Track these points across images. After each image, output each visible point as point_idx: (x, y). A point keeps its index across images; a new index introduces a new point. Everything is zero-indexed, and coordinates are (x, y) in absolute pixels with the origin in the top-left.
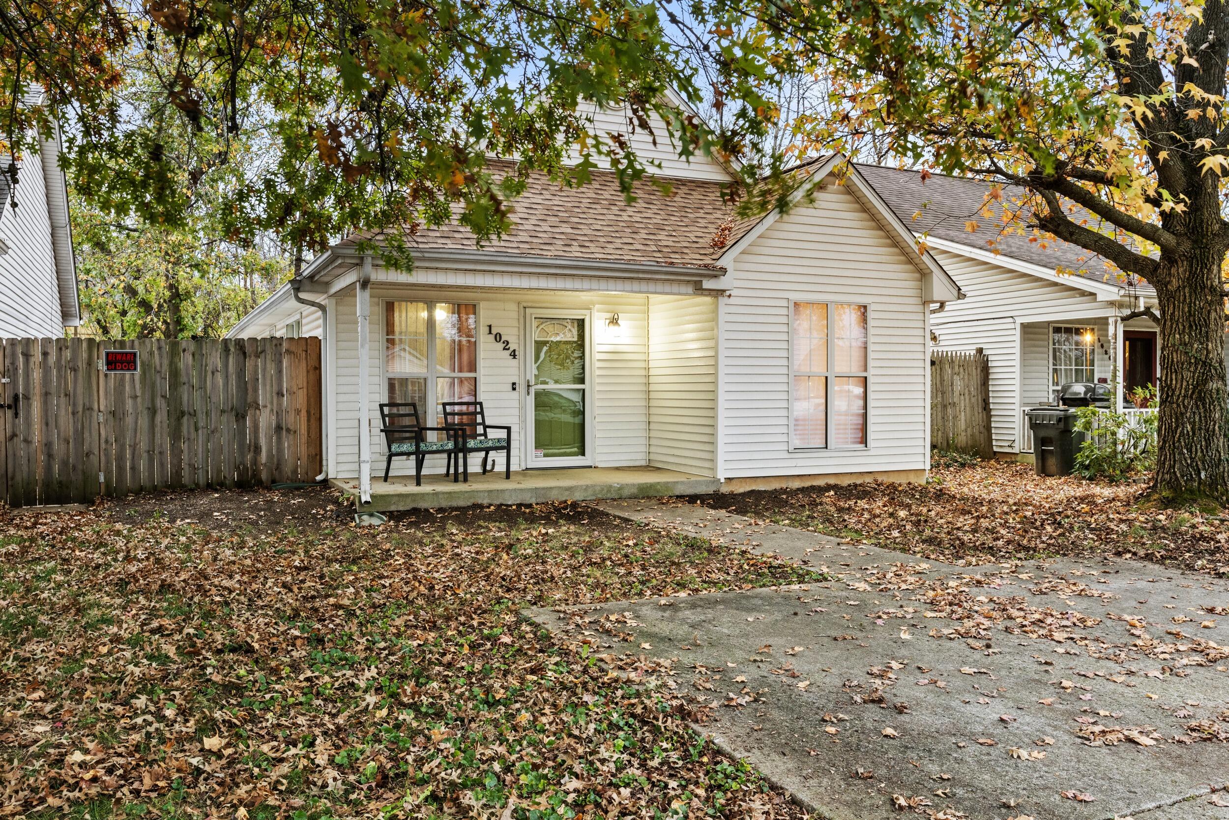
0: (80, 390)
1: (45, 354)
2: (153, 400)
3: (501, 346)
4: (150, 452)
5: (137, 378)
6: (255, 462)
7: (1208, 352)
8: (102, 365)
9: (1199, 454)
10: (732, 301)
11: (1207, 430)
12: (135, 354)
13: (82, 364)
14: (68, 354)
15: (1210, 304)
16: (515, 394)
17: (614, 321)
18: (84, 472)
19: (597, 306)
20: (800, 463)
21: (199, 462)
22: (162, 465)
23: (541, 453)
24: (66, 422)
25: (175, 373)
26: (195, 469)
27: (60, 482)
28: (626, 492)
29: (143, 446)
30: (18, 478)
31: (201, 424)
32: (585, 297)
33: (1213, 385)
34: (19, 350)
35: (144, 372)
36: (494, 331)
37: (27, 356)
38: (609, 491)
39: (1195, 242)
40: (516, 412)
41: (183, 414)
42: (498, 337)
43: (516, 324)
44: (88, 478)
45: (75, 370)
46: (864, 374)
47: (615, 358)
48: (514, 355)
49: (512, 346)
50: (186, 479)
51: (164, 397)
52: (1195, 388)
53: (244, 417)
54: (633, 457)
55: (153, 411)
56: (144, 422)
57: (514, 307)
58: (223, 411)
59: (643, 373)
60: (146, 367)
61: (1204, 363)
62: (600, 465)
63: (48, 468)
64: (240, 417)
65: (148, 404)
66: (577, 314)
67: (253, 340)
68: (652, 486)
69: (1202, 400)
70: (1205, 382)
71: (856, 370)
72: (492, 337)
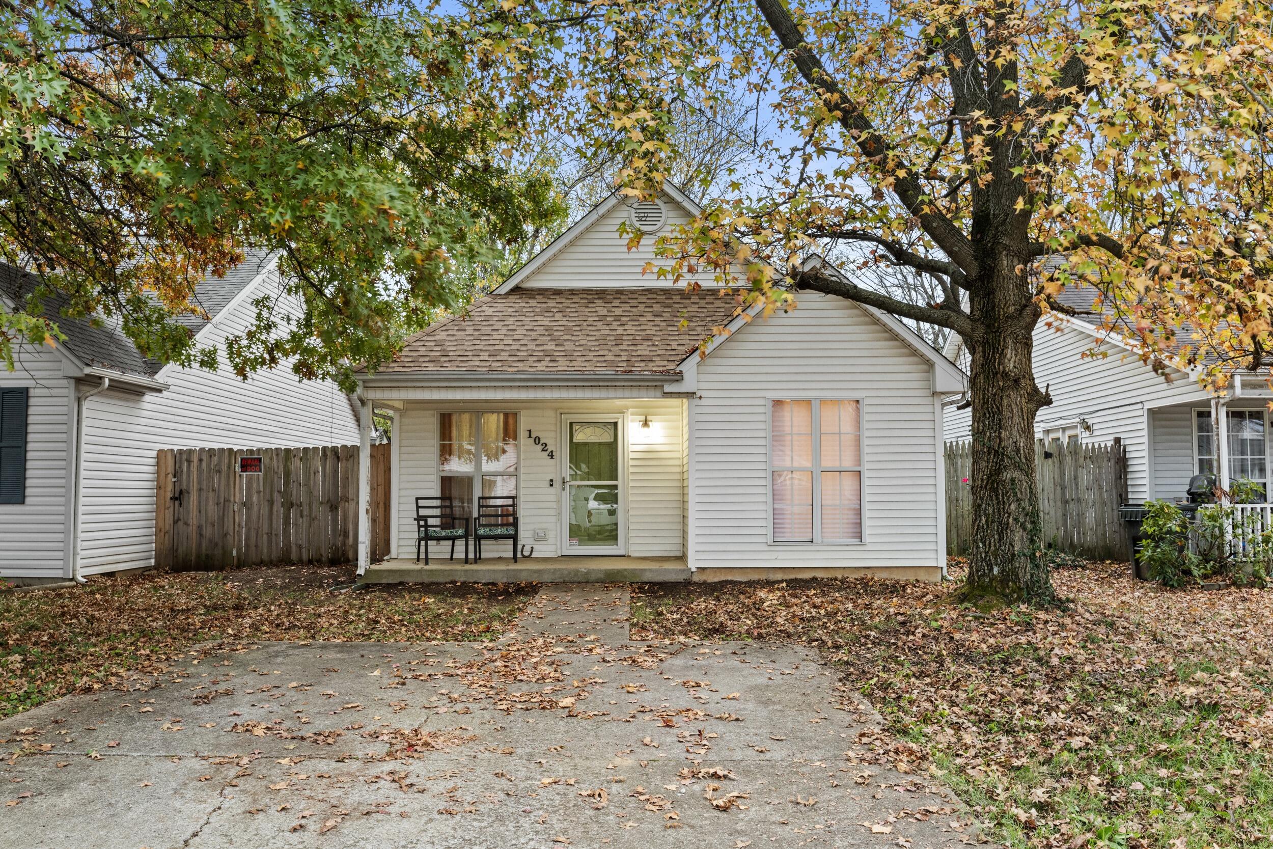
0: (222, 488)
1: (201, 460)
2: (271, 495)
3: (540, 447)
4: (270, 534)
5: (261, 478)
6: (344, 544)
7: (1001, 440)
8: (238, 468)
9: (993, 548)
10: (703, 402)
11: (1000, 523)
12: (259, 460)
13: (224, 468)
14: (215, 460)
15: (1002, 390)
16: (552, 490)
17: (646, 424)
18: (223, 548)
19: (630, 410)
20: (782, 555)
21: (303, 543)
22: (277, 544)
23: (575, 542)
24: (213, 511)
25: (287, 474)
26: (300, 547)
27: (207, 555)
28: (593, 577)
29: (265, 529)
30: (180, 551)
31: (305, 513)
32: (620, 403)
33: (1008, 475)
34: (184, 457)
35: (266, 474)
36: (533, 435)
37: (189, 461)
38: (576, 575)
39: (988, 326)
40: (554, 505)
41: (292, 505)
42: (537, 441)
43: (553, 428)
44: (226, 553)
45: (219, 471)
46: (858, 469)
47: (649, 457)
48: (551, 455)
49: (550, 448)
50: (294, 556)
51: (279, 492)
52: (989, 478)
53: (337, 508)
54: (668, 548)
55: (271, 503)
56: (266, 510)
57: (551, 413)
58: (321, 503)
59: (678, 470)
60: (268, 469)
61: (996, 452)
62: (633, 555)
63: (199, 545)
64: (334, 508)
65: (268, 497)
66: (610, 418)
67: (344, 447)
68: (619, 572)
69: (995, 490)
70: (998, 472)
71: (848, 462)
72: (532, 440)
